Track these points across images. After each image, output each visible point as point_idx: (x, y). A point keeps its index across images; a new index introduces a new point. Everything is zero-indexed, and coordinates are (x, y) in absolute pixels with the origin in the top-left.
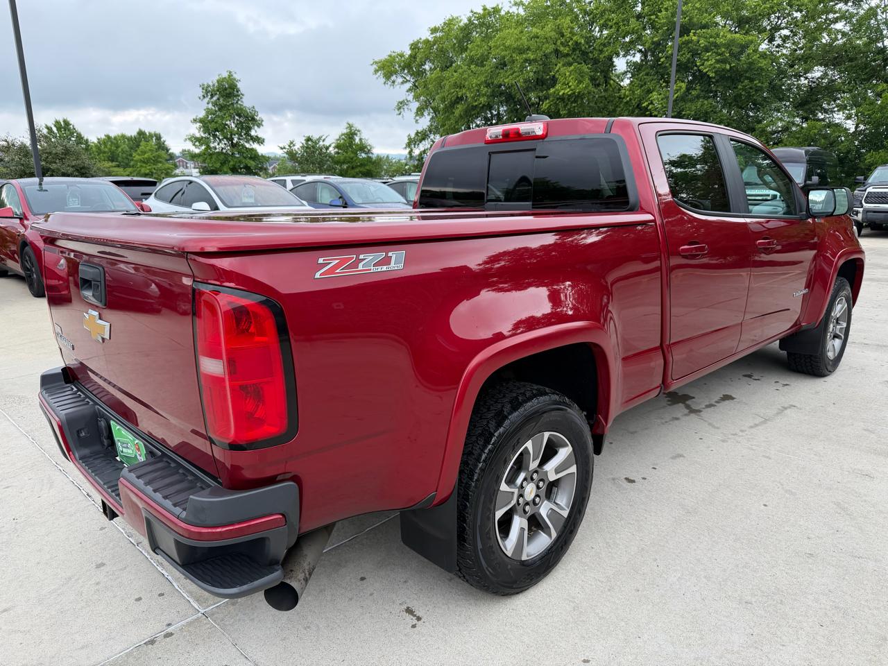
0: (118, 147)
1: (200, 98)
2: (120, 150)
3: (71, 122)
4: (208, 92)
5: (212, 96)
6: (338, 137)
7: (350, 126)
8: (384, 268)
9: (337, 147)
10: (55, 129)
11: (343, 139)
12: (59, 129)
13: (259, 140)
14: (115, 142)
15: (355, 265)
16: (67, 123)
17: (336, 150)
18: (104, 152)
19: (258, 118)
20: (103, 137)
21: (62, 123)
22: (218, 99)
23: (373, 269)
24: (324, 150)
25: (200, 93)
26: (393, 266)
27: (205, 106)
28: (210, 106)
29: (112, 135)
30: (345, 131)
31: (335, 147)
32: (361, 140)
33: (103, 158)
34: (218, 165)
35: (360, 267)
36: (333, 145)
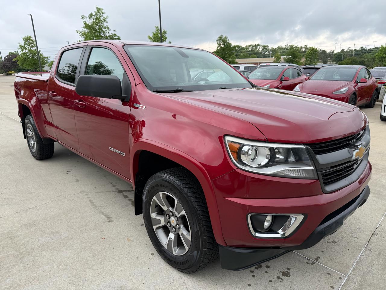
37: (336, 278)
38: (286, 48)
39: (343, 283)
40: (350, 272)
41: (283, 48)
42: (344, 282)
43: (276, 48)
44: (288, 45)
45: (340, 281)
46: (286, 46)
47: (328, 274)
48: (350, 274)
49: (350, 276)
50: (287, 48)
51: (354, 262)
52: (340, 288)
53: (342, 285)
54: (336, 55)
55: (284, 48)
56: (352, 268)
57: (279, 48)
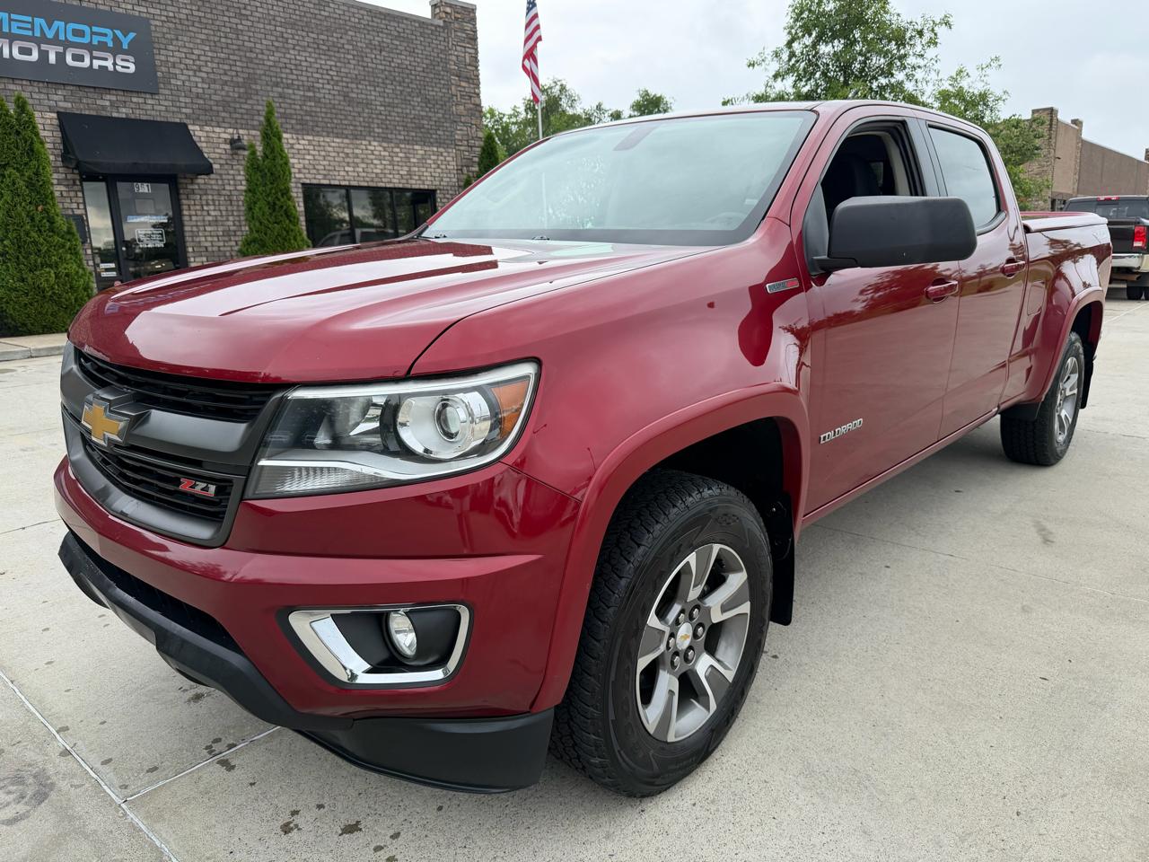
37: (132, 778)
39: (105, 787)
40: (132, 816)
42: (108, 791)
45: (117, 782)
47: (155, 769)
48: (125, 815)
49: (118, 812)
51: (167, 842)
52: (95, 776)
53: (102, 784)
56: (143, 827)
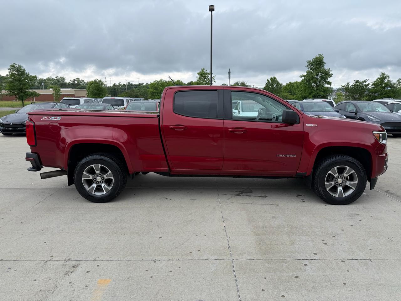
0: (293, 87)
1: (306, 67)
2: (294, 88)
3: (276, 78)
4: (310, 63)
5: (311, 65)
6: (375, 80)
7: (383, 74)
8: (55, 120)
9: (374, 84)
10: (270, 81)
11: (379, 81)
12: (271, 81)
13: (330, 83)
14: (293, 85)
15: (50, 118)
16: (275, 78)
17: (373, 86)
18: (288, 89)
19: (330, 73)
20: (288, 83)
21: (273, 78)
22: (313, 67)
23: (53, 120)
24: (365, 87)
25: (307, 64)
26: (57, 119)
27: (307, 70)
28: (309, 70)
29: (292, 82)
30: (379, 77)
31: (372, 85)
32: (388, 81)
33: (286, 91)
34: (307, 95)
35: (50, 119)
36: (371, 84)
38: (56, 80)
41: (53, 80)
43: (45, 79)
44: (59, 77)
46: (56, 77)
50: (59, 80)
54: (111, 89)
55: (55, 79)
57: (49, 79)
